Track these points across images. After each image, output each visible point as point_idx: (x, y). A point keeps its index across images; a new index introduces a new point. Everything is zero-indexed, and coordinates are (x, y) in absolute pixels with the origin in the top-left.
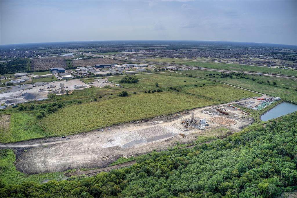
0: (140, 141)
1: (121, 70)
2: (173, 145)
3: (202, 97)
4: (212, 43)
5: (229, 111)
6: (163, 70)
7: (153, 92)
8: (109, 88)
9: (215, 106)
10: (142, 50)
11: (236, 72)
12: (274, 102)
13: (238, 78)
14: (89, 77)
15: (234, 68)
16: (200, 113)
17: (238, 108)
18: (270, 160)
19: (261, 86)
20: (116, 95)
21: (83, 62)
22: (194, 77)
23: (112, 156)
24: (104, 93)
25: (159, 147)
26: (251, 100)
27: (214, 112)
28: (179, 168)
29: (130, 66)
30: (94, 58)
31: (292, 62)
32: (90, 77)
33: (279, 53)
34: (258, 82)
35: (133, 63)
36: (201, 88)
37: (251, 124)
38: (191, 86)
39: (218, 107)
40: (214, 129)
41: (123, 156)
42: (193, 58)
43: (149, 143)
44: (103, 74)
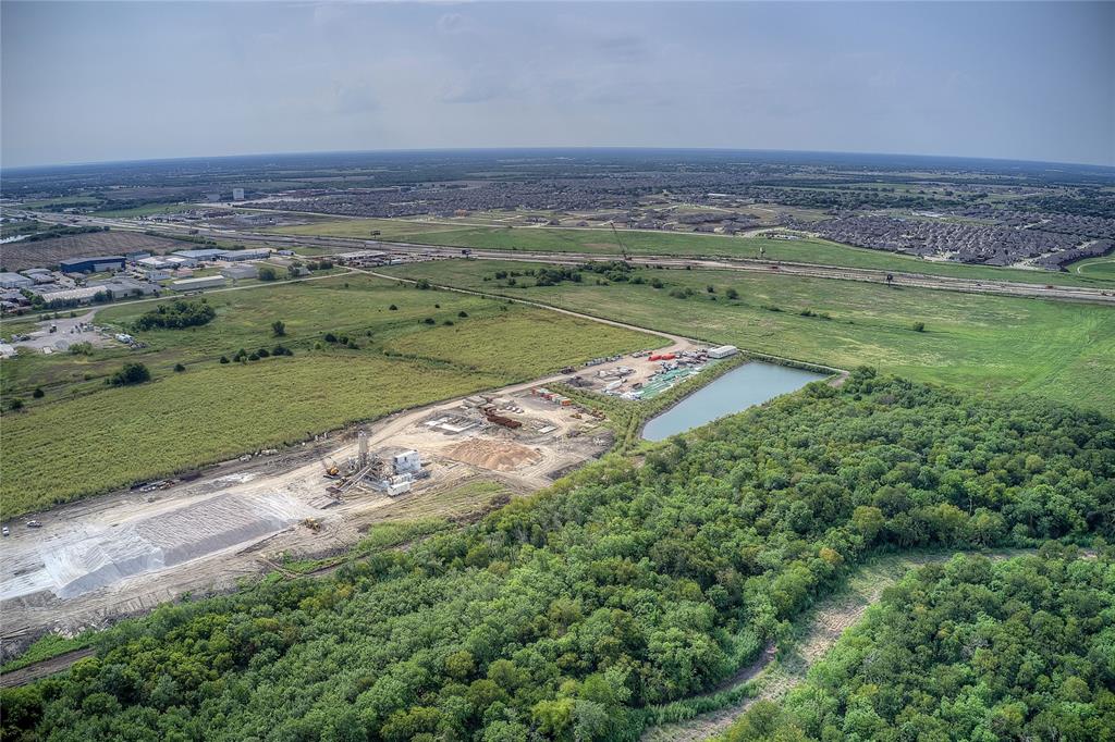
0: (140, 563)
1: (158, 277)
2: (265, 568)
3: (443, 362)
4: (550, 156)
5: (528, 411)
6: (327, 266)
7: (254, 358)
8: (86, 353)
9: (476, 398)
10: (276, 191)
11: (602, 260)
12: (710, 365)
13: (602, 281)
14: (20, 313)
15: (599, 246)
16: (412, 428)
17: (565, 399)
18: (617, 599)
19: (681, 305)
20: (102, 380)
21: (23, 252)
22: (435, 289)
23: (13, 635)
24: (59, 376)
25: (208, 582)
26: (624, 364)
27: (469, 420)
28: (252, 661)
29: (199, 259)
30: (73, 232)
31: (820, 212)
32: (27, 312)
33: (783, 182)
34: (672, 295)
35: (218, 244)
36: (449, 328)
37: (598, 456)
38: (413, 325)
39: (489, 401)
40: (445, 491)
41: (57, 630)
42: (458, 215)
43: (174, 568)
44: (78, 297)
